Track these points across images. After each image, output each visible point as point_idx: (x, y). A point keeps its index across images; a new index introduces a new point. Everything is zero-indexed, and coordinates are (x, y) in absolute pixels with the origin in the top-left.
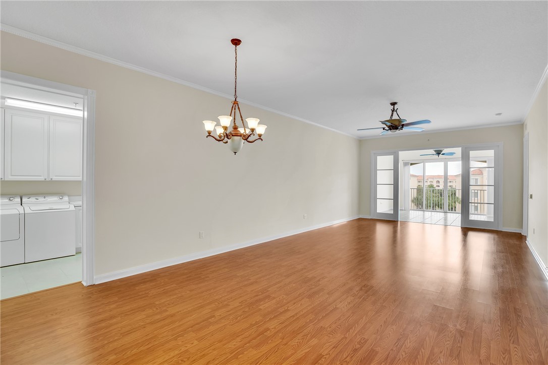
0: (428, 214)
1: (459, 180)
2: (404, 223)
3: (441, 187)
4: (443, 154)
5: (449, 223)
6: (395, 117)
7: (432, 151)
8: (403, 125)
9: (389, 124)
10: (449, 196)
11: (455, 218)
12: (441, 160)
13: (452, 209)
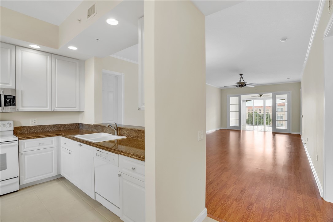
0: (255, 127)
1: (271, 109)
2: (244, 131)
3: (262, 113)
4: (263, 96)
5: (266, 131)
6: (242, 81)
7: (258, 95)
8: (246, 85)
9: (239, 84)
10: (266, 119)
11: (269, 129)
12: (262, 99)
13: (268, 124)
